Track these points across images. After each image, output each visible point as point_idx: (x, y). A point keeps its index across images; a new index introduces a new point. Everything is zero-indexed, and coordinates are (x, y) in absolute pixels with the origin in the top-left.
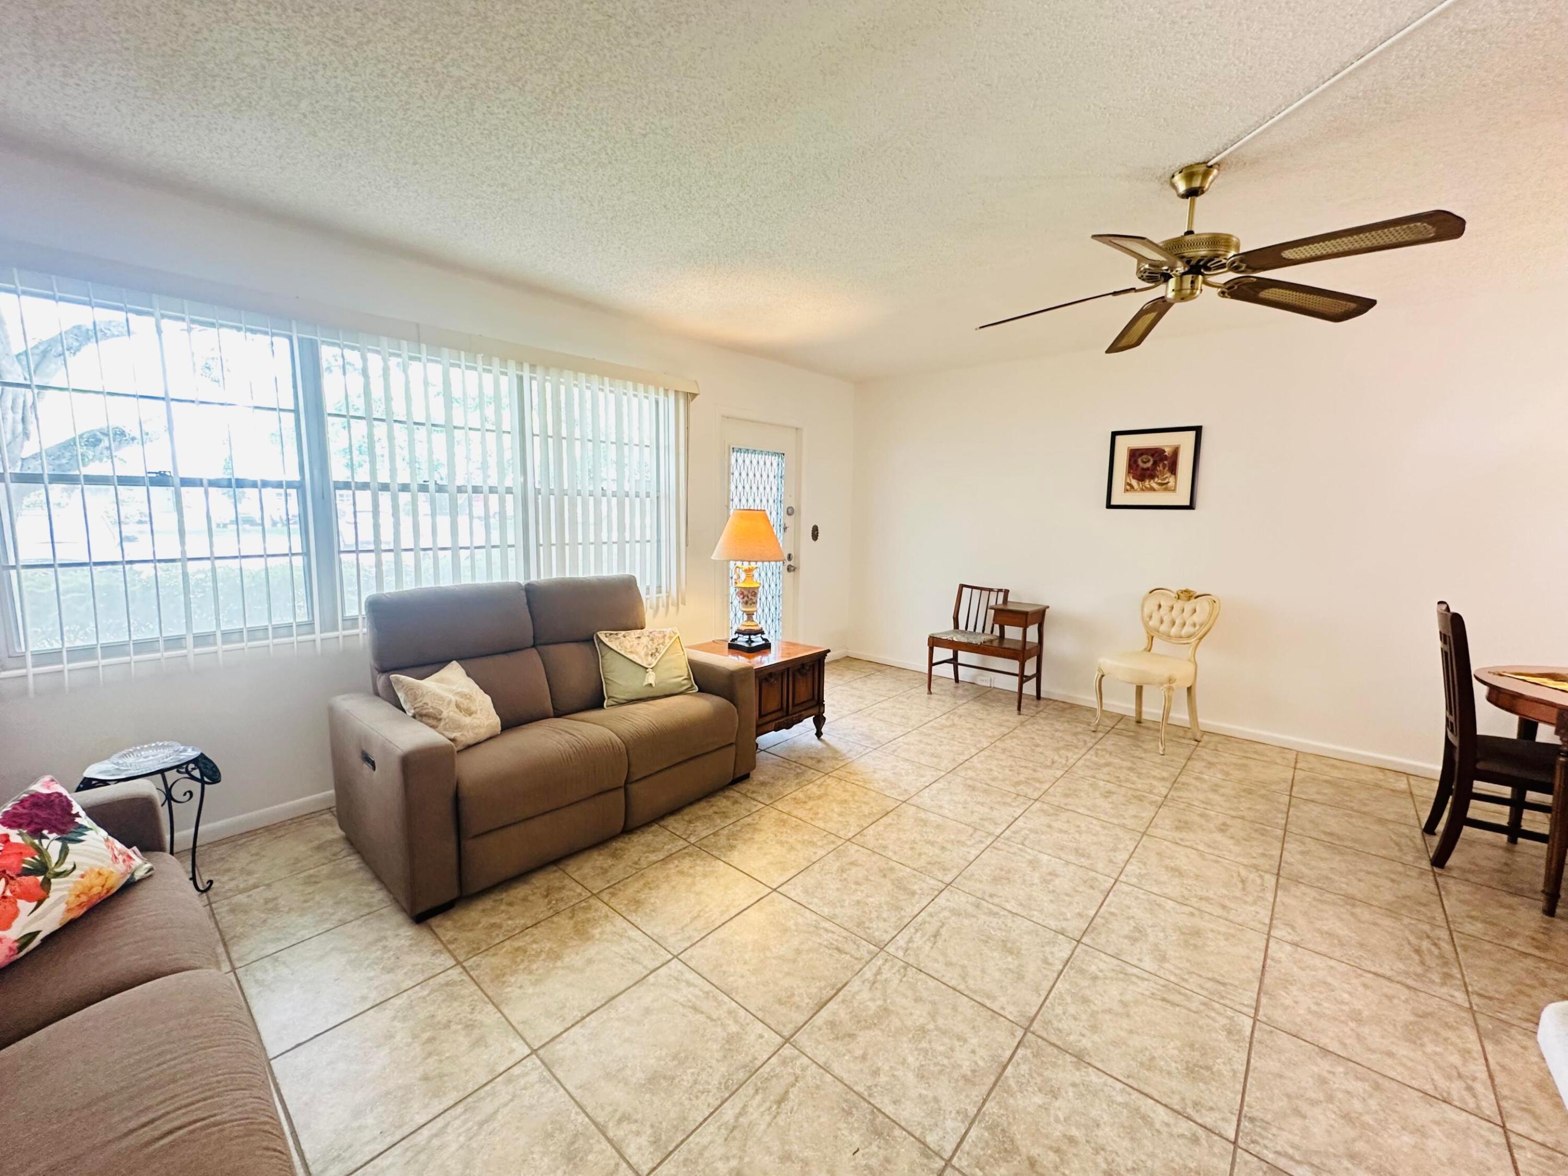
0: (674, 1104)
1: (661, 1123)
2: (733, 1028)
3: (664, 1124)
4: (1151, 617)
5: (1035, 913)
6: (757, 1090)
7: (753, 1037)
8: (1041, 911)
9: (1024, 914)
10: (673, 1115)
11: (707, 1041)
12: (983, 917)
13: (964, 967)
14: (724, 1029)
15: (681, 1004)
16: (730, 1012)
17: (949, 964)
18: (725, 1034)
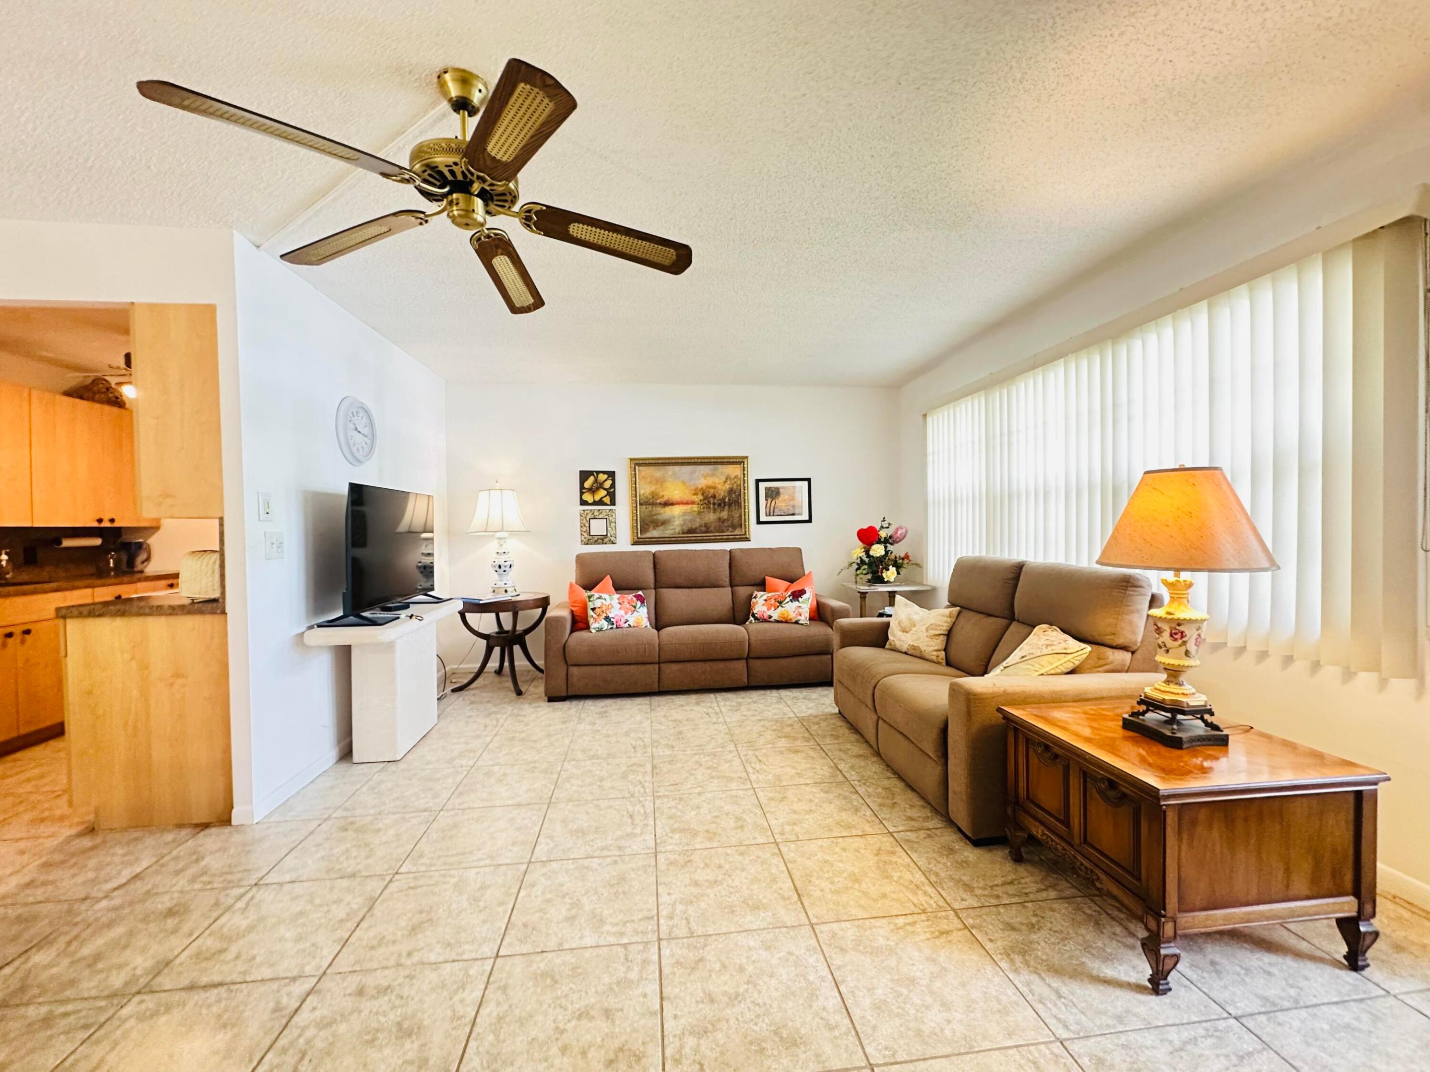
5: (572, 867)
8: (567, 871)
9: (580, 861)
12: (610, 842)
13: (600, 810)
17: (610, 807)
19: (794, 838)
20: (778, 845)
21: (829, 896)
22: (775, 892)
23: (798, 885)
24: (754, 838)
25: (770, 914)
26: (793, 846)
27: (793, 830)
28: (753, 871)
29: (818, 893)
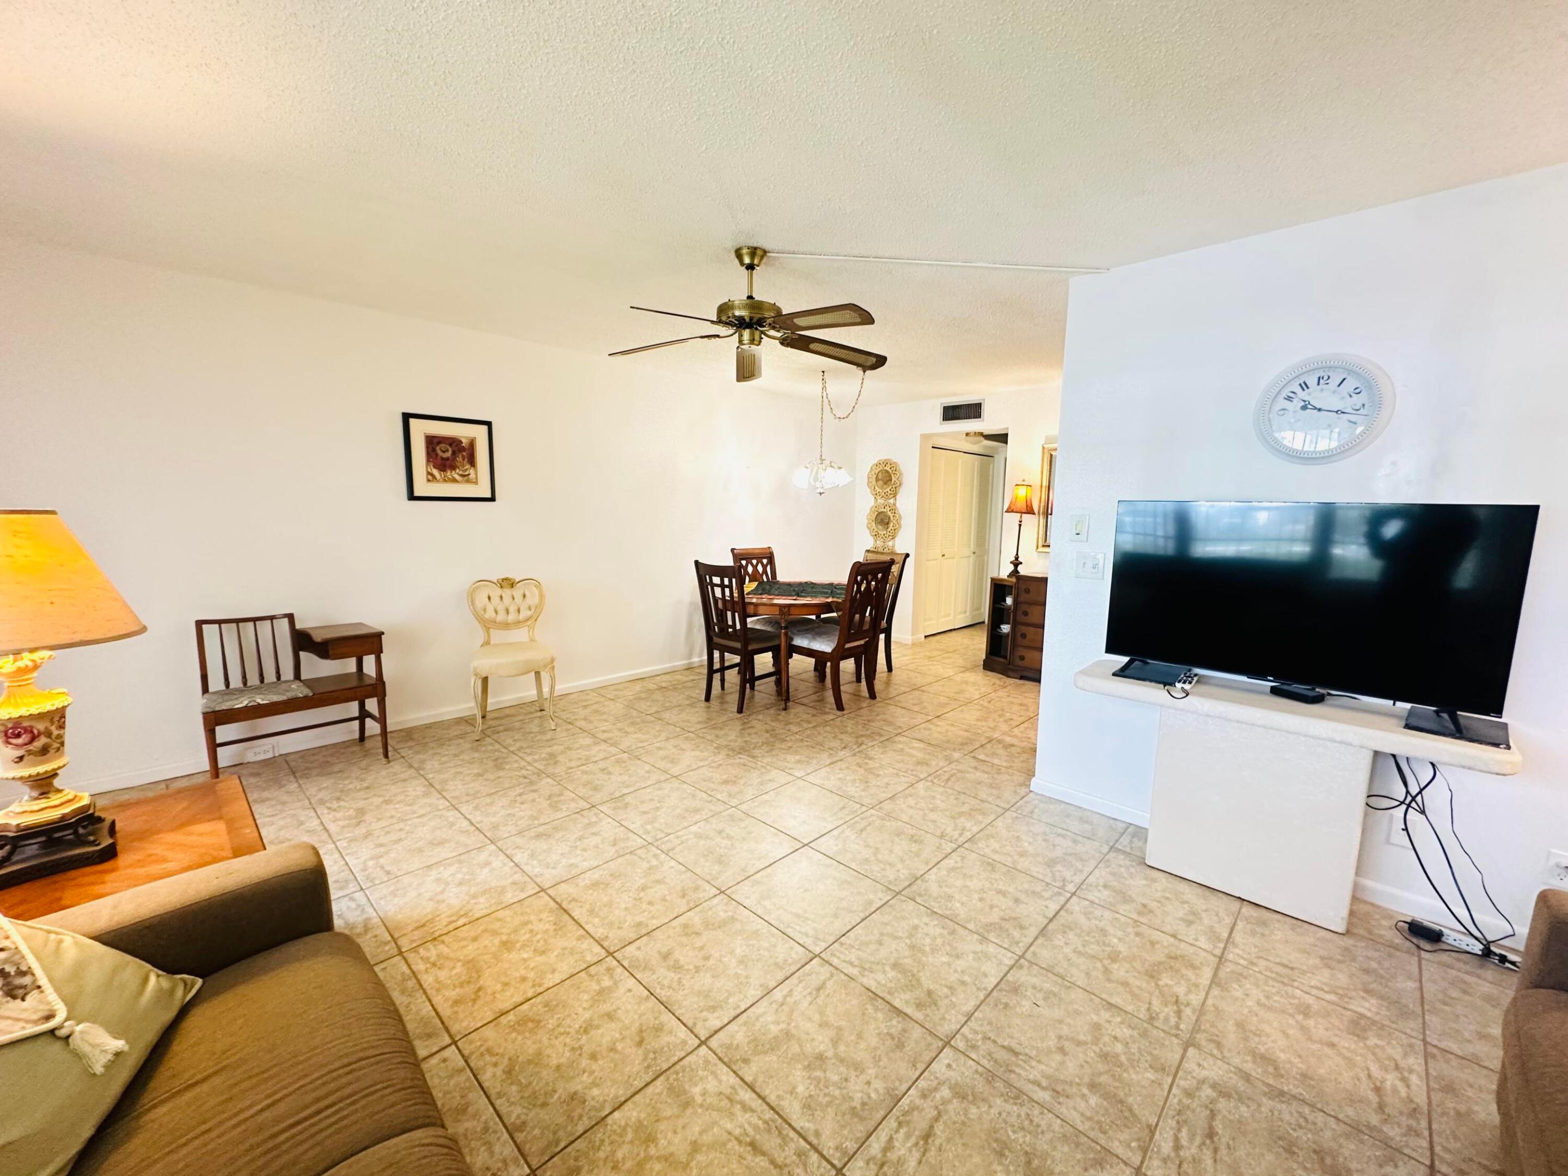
0: (1054, 1148)
1: (1079, 1161)
2: (945, 1092)
3: (1079, 1156)
4: (485, 610)
6: (1010, 1071)
7: (952, 1073)
10: (1066, 1149)
11: (968, 1118)
14: (950, 1101)
15: (924, 1154)
16: (924, 1096)
18: (955, 1101)
19: (593, 970)
20: (607, 951)
21: (532, 917)
22: (585, 902)
23: (566, 917)
24: (639, 948)
25: (581, 884)
26: (588, 958)
27: (598, 982)
28: (617, 912)
29: (544, 916)
